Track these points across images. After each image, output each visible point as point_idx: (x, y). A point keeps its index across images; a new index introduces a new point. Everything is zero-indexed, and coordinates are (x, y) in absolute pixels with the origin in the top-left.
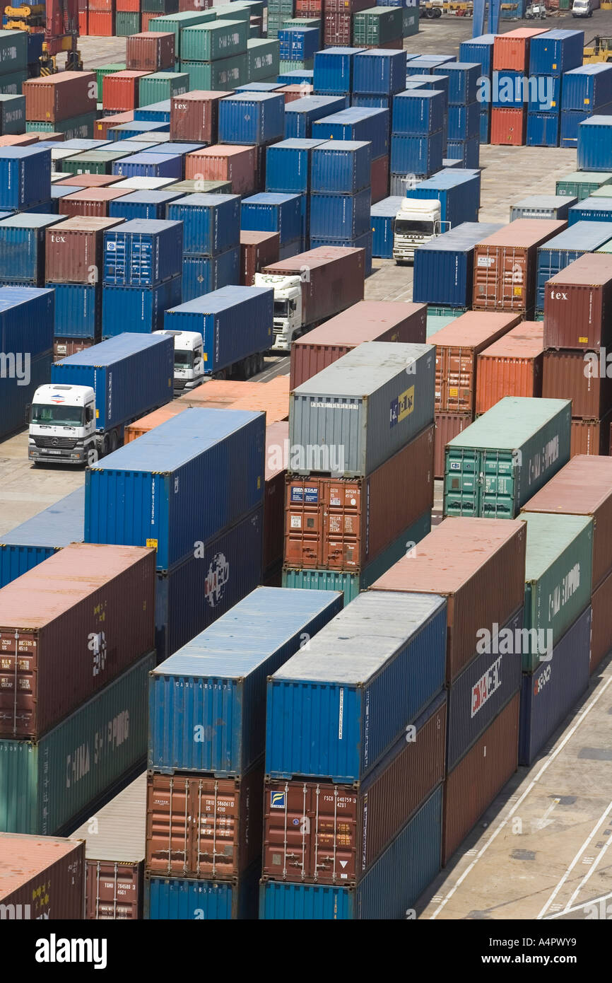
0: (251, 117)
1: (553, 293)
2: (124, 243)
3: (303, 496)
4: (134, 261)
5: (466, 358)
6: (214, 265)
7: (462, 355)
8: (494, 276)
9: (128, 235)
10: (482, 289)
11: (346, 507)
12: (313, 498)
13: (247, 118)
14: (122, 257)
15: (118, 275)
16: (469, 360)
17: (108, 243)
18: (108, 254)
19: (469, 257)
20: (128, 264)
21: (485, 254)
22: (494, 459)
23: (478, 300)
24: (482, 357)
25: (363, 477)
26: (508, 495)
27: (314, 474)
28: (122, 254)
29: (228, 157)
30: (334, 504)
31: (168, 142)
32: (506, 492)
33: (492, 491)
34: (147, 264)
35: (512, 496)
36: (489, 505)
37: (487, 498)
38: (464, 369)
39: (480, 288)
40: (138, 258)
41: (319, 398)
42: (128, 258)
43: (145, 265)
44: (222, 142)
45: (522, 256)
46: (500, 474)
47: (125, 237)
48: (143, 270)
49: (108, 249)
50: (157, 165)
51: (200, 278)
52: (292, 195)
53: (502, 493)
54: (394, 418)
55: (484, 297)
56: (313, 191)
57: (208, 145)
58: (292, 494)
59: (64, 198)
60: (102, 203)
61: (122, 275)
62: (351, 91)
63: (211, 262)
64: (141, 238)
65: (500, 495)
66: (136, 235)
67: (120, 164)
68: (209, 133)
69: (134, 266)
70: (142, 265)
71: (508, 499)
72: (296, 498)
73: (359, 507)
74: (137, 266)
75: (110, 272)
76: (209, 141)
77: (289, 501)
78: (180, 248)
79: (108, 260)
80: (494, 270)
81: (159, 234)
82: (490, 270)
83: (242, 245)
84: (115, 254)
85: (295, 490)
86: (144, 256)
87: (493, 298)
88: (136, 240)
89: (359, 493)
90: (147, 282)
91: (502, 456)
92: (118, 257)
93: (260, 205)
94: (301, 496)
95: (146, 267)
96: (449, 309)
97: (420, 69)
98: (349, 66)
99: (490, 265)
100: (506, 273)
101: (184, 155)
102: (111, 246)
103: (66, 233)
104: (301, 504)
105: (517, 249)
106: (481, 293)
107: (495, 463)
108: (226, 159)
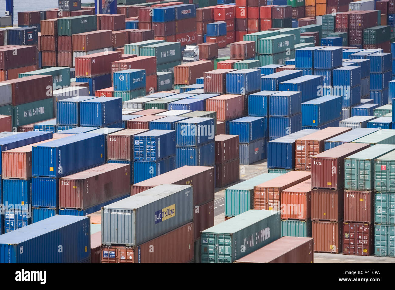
0: (241, 81)
1: (315, 162)
2: (143, 141)
3: (109, 255)
4: (148, 149)
5: (276, 193)
6: (198, 151)
7: (274, 191)
8: (304, 154)
9: (145, 137)
10: (299, 161)
11: (127, 260)
12: (113, 256)
13: (239, 81)
14: (142, 148)
15: (140, 156)
16: (277, 194)
17: (136, 141)
18: (136, 146)
19: (293, 146)
20: (145, 151)
21: (300, 144)
22: (222, 238)
23: (297, 166)
24: (283, 192)
25: (134, 246)
26: (229, 255)
27: (113, 245)
28: (142, 146)
29: (226, 100)
30: (122, 259)
31: (203, 93)
32: (228, 253)
33: (222, 253)
34: (154, 151)
35: (231, 255)
36: (221, 259)
37: (220, 256)
38: (275, 198)
39: (298, 160)
40: (149, 148)
41: (118, 210)
42: (145, 148)
43: (152, 151)
44: (228, 93)
45: (317, 145)
46: (225, 245)
47: (143, 138)
48: (152, 154)
49: (136, 144)
50: (188, 105)
51: (191, 157)
52: (258, 117)
53: (226, 254)
54: (158, 219)
55: (300, 164)
56: (270, 116)
57: (221, 94)
58: (104, 254)
59: (129, 121)
60: (146, 123)
61: (142, 156)
62: (313, 68)
63: (196, 149)
64: (150, 138)
65: (225, 255)
66: (148, 137)
67: (171, 104)
68: (222, 89)
69: (148, 152)
70: (151, 151)
71: (229, 256)
72: (106, 256)
73: (133, 260)
74: (149, 152)
75: (137, 155)
76: (222, 93)
77: (102, 257)
78: (175, 143)
79: (136, 149)
80: (304, 151)
81: (160, 136)
82: (302, 151)
83: (216, 141)
84: (139, 146)
85: (105, 252)
86: (152, 147)
87: (304, 165)
88: (148, 140)
89: (133, 253)
90: (154, 159)
91: (226, 237)
92: (141, 148)
93: (241, 123)
94: (107, 255)
95: (153, 152)
96: (285, 170)
97: (360, 56)
98: (312, 56)
99: (302, 149)
100: (310, 153)
101: (205, 100)
102: (137, 142)
103: (116, 137)
104: (107, 259)
105: (314, 141)
106: (299, 162)
107: (223, 240)
108: (225, 101)
